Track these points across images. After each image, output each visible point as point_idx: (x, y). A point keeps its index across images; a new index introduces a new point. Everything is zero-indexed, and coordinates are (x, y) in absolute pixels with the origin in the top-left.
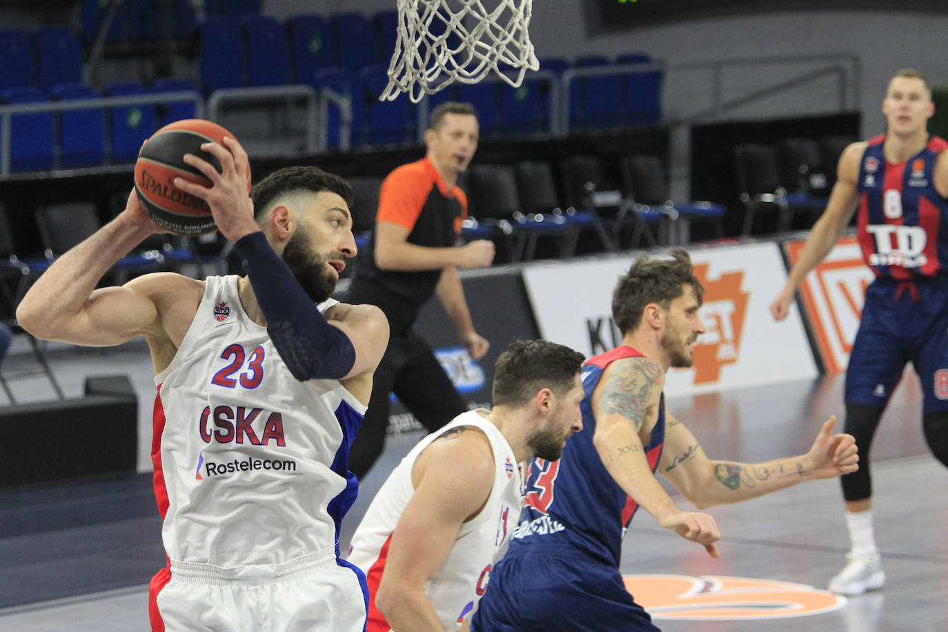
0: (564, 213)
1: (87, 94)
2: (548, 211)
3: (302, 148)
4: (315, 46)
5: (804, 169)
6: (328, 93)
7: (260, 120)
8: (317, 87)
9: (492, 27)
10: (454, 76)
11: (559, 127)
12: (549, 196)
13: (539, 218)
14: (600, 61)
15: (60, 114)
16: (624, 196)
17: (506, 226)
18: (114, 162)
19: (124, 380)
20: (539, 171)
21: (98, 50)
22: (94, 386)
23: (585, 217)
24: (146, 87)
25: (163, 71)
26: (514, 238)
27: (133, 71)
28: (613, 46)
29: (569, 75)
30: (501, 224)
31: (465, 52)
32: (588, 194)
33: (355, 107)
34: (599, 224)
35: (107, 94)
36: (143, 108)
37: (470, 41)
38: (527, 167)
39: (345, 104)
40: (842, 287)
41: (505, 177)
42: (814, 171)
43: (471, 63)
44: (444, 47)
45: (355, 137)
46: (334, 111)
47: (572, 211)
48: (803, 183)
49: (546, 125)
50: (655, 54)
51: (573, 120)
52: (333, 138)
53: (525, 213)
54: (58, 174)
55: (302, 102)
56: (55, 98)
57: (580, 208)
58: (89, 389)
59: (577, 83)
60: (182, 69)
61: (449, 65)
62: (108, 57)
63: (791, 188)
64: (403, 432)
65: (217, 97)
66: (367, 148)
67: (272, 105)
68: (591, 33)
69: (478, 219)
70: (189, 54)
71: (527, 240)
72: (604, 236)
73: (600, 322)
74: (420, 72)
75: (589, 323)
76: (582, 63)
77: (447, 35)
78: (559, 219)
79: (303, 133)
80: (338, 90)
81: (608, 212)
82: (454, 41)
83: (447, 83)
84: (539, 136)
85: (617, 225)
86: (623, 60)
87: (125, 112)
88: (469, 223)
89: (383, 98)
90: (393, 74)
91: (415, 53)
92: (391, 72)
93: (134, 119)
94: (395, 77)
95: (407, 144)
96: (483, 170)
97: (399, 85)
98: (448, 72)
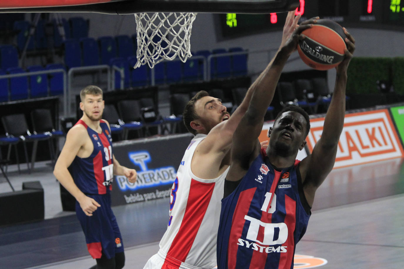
1: (21, 71)
4: (109, 49)
5: (305, 91)
6: (115, 67)
7: (89, 79)
8: (111, 65)
9: (178, 38)
10: (164, 58)
11: (207, 78)
14: (222, 51)
15: (10, 79)
16: (233, 104)
18: (32, 98)
19: (38, 183)
21: (24, 53)
22: (26, 186)
24: (44, 67)
25: (50, 61)
27: (38, 62)
28: (227, 45)
29: (210, 57)
31: (168, 50)
33: (126, 73)
35: (28, 71)
36: (42, 76)
37: (170, 45)
39: (122, 71)
41: (186, 98)
42: (309, 92)
43: (170, 53)
44: (160, 47)
45: (126, 84)
46: (118, 74)
48: (305, 97)
49: (202, 77)
50: (244, 48)
51: (212, 75)
52: (118, 85)
54: (10, 103)
55: (105, 71)
56: (8, 73)
58: (24, 187)
59: (212, 59)
60: (57, 60)
61: (162, 54)
62: (28, 56)
63: (300, 99)
64: (148, 200)
65: (71, 70)
66: (131, 89)
67: (93, 73)
68: (219, 40)
69: (176, 115)
70: (60, 54)
74: (150, 57)
76: (215, 52)
77: (161, 41)
79: (105, 83)
80: (119, 66)
82: (164, 44)
83: (161, 60)
84: (199, 81)
86: (231, 50)
87: (35, 77)
88: (173, 117)
89: (135, 67)
90: (139, 58)
91: (147, 49)
92: (137, 57)
93: (39, 80)
94: (139, 59)
95: (146, 87)
96: (177, 96)
97: (140, 62)
98: (162, 56)
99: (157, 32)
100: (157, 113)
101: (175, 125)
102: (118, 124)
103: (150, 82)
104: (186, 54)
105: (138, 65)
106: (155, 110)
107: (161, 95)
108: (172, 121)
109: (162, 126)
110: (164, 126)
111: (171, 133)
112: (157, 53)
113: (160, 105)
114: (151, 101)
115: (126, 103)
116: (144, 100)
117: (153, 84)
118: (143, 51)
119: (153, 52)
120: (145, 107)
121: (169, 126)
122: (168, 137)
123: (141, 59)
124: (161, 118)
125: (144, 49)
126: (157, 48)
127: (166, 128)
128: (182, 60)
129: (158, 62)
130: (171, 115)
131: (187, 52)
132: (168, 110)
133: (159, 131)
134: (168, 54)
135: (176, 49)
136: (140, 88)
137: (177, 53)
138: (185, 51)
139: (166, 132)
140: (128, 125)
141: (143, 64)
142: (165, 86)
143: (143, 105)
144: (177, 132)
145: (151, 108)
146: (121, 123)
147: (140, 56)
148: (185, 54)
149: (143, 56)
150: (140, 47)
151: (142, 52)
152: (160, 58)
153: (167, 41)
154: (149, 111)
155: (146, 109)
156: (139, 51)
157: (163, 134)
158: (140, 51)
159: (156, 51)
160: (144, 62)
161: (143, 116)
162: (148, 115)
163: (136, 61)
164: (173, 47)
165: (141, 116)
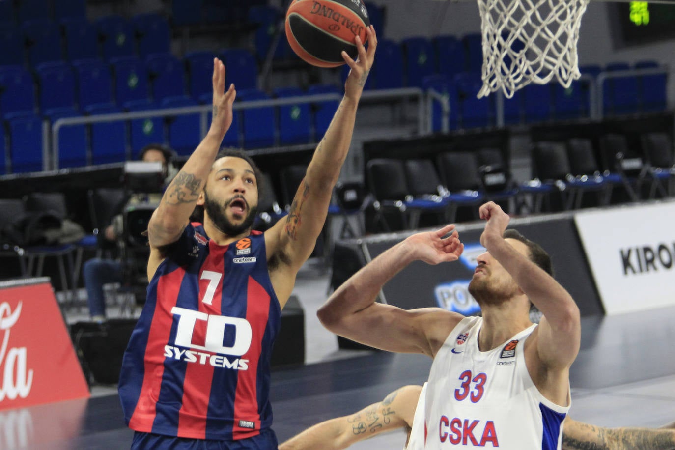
0: (602, 174)
1: (261, 96)
2: (590, 174)
3: (415, 132)
4: (422, 59)
6: (432, 93)
7: (385, 113)
8: (425, 89)
9: (555, 44)
10: (531, 79)
11: (596, 114)
12: (591, 163)
13: (584, 178)
14: (623, 67)
15: (243, 112)
16: (644, 162)
17: (561, 185)
18: (281, 145)
20: (583, 145)
21: (268, 65)
23: (617, 177)
24: (303, 91)
25: (315, 80)
26: (567, 193)
27: (293, 80)
28: (633, 56)
29: (602, 77)
30: (557, 183)
31: (538, 65)
32: (619, 161)
33: (452, 103)
34: (626, 182)
35: (276, 96)
36: (302, 106)
37: (542, 57)
38: (575, 143)
39: (445, 101)
41: (560, 150)
43: (541, 71)
44: (524, 59)
45: (453, 124)
46: (437, 106)
47: (607, 173)
49: (587, 112)
50: (662, 61)
51: (606, 109)
52: (437, 124)
53: (575, 175)
55: (414, 99)
56: (239, 100)
57: (613, 171)
59: (607, 83)
60: (328, 78)
61: (528, 72)
62: (276, 69)
66: (461, 131)
67: (392, 102)
68: (617, 47)
69: (542, 179)
71: (576, 194)
72: (630, 189)
73: (629, 251)
74: (507, 77)
75: (622, 252)
76: (611, 68)
77: (525, 50)
78: (598, 179)
79: (415, 121)
80: (439, 90)
81: (633, 173)
82: (530, 55)
83: (527, 83)
84: (582, 120)
85: (639, 182)
86: (640, 65)
87: (288, 108)
88: (535, 183)
89: (480, 96)
90: (486, 79)
91: (501, 63)
92: (484, 77)
93: (296, 113)
94: (487, 81)
95: (489, 128)
96: (544, 146)
97: (489, 87)
98: (527, 76)
99: (518, 33)
100: (508, 176)
101: (540, 197)
102: (437, 194)
103: (494, 120)
104: (571, 73)
105: (485, 92)
106: (504, 170)
107: (515, 143)
108: (534, 191)
109: (516, 201)
110: (520, 199)
111: (532, 212)
112: (518, 71)
113: (514, 162)
114: (496, 154)
115: (452, 157)
116: (487, 153)
117: (500, 123)
118: (494, 66)
119: (512, 68)
120: (488, 164)
121: (528, 199)
122: (527, 220)
123: (491, 81)
124: (515, 185)
125: (495, 62)
126: (518, 62)
127: (524, 203)
128: (563, 83)
129: (520, 87)
130: (533, 179)
131: (572, 70)
132: (527, 171)
133: (512, 207)
134: (538, 71)
135: (554, 65)
136: (478, 130)
137: (554, 70)
138: (568, 67)
139: (524, 211)
140: (457, 197)
141: (494, 90)
142: (522, 127)
143: (482, 162)
144: (544, 210)
145: (497, 165)
146: (444, 192)
147: (488, 75)
148: (569, 72)
149: (494, 77)
150: (488, 59)
151: (491, 69)
152: (524, 79)
153: (536, 49)
154: (494, 172)
155: (489, 168)
156: (487, 66)
157: (518, 213)
158: (489, 67)
159: (516, 68)
160: (495, 86)
161: (483, 181)
162: (493, 180)
163: (481, 84)
164: (546, 61)
165: (478, 180)
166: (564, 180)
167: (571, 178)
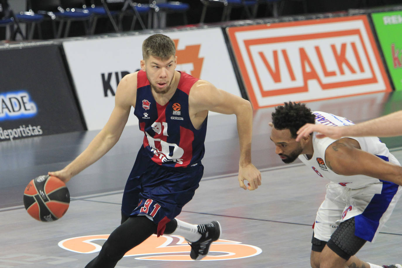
0: (88, 7)
2: (79, 6)
13: (73, 11)
17: (52, 15)
23: (101, 10)
26: (57, 23)
30: (49, 13)
34: (110, 14)
40: (262, 55)
47: (93, 7)
53: (65, 7)
57: (98, 4)
69: (35, 11)
71: (65, 24)
73: (110, 75)
75: (103, 75)
78: (85, 11)
85: (121, 15)
88: (30, 13)
100: (5, 6)
101: (33, 25)
108: (28, 20)
109: (12, 27)
110: (16, 27)
111: (26, 39)
121: (23, 27)
122: (21, 45)
124: (12, 14)
127: (19, 30)
130: (28, 11)
133: (8, 34)
139: (18, 36)
144: (36, 37)
157: (13, 39)
166: (55, 11)
167: (61, 10)
